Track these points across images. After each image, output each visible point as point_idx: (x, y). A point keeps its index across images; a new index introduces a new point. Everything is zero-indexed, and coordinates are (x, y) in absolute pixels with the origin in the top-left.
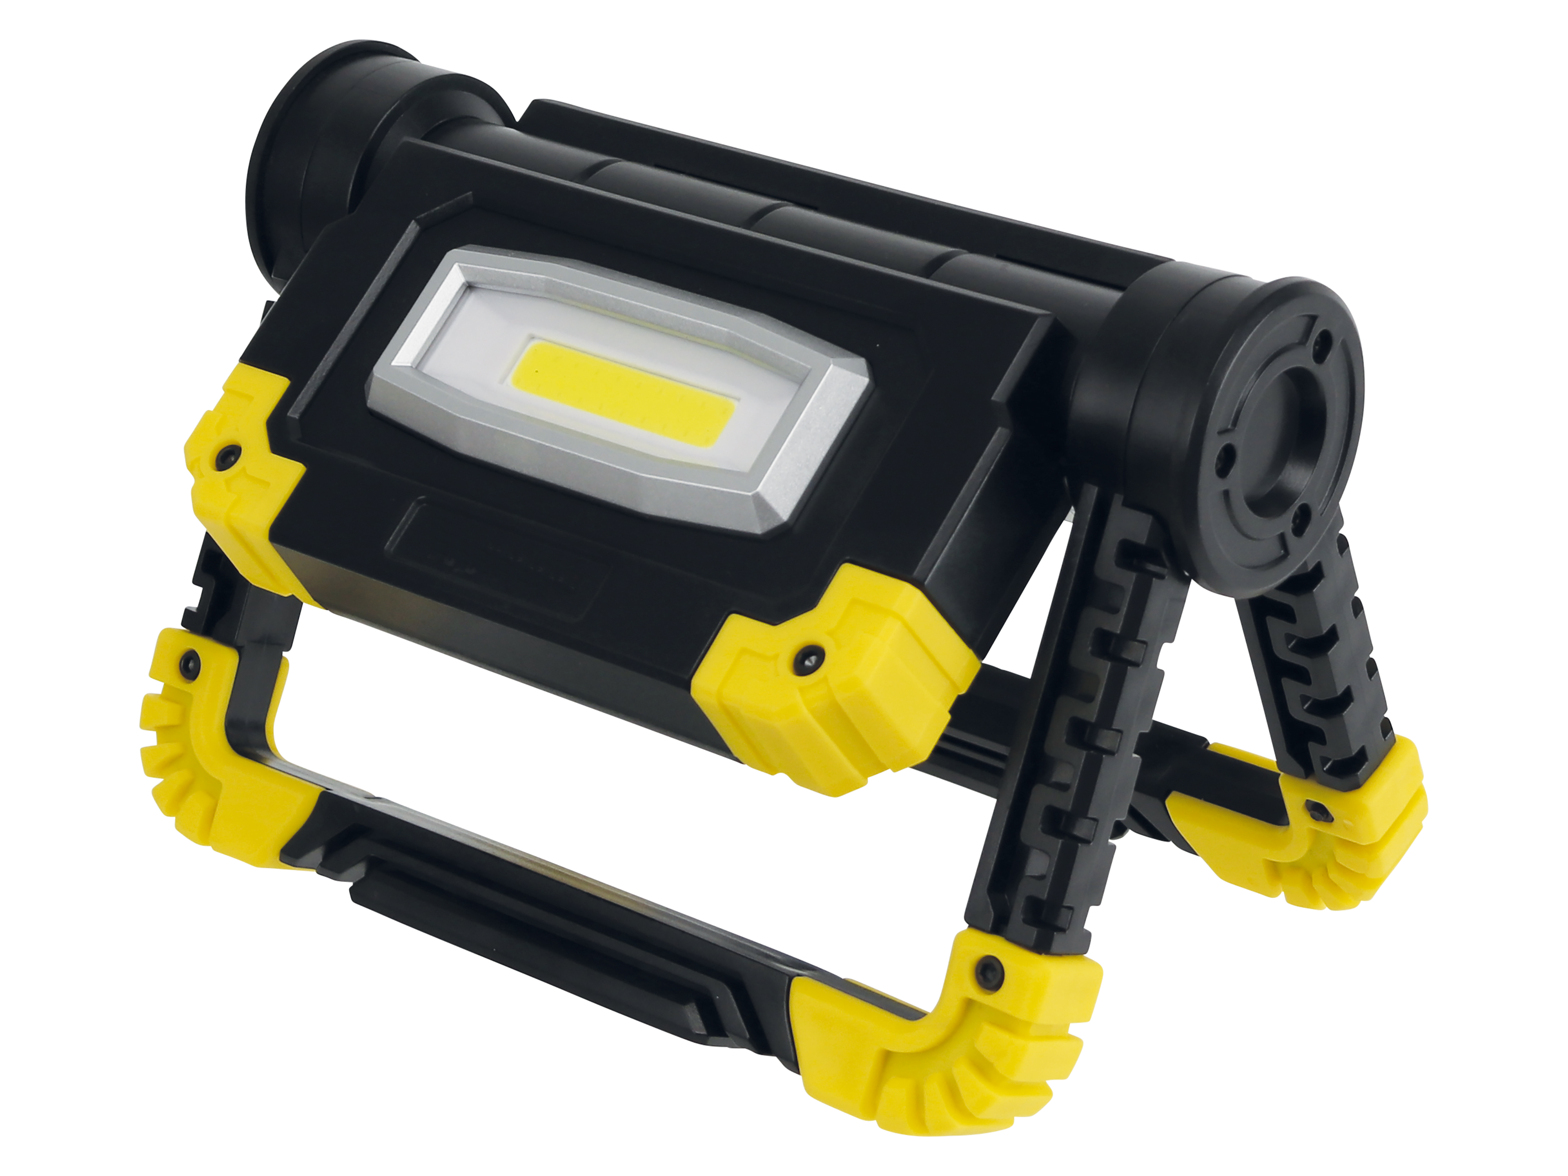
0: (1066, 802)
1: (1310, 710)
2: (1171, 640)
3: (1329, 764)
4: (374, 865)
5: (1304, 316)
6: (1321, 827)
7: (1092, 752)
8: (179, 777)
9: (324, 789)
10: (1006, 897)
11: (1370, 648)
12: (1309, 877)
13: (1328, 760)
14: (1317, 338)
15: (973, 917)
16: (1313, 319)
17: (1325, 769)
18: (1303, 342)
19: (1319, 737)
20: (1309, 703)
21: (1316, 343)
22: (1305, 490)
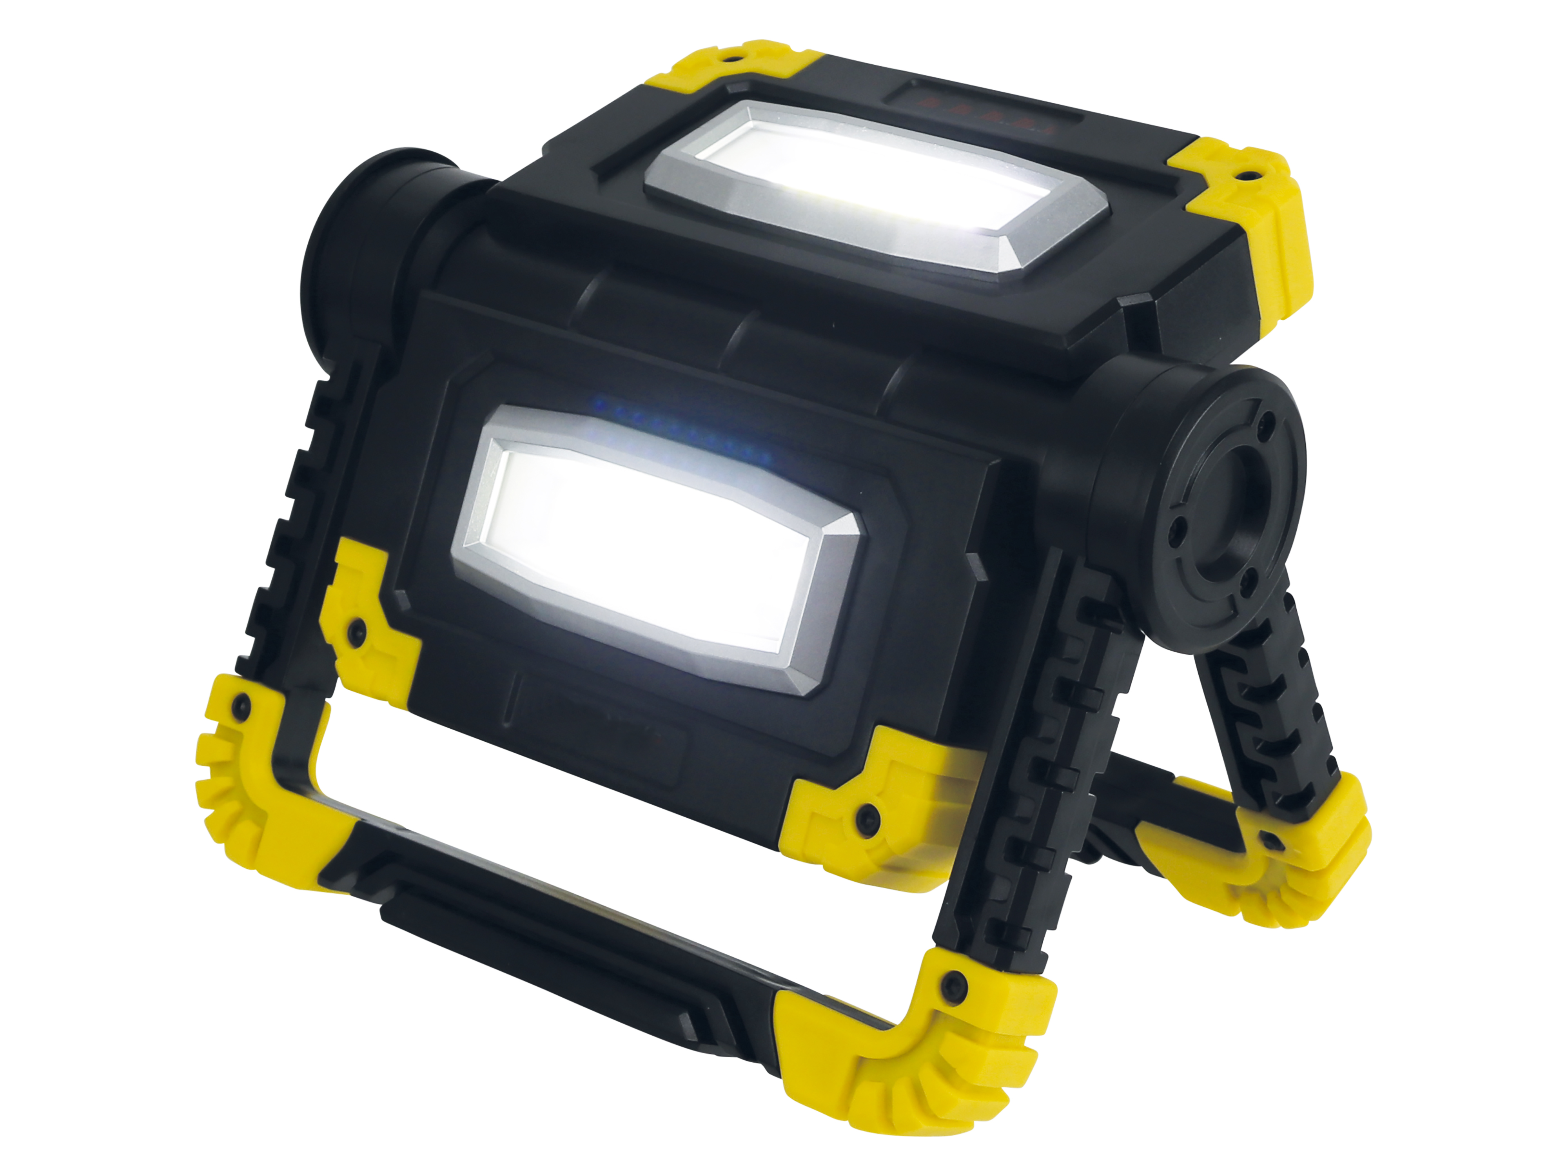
0: (1027, 834)
1: (1261, 751)
2: (1126, 691)
3: (1281, 798)
4: (403, 888)
5: (1248, 400)
6: (1274, 855)
7: (1052, 788)
8: (232, 807)
9: (360, 820)
10: (971, 919)
11: (1316, 695)
12: (1264, 899)
13: (1279, 796)
14: (1261, 419)
15: (941, 937)
16: (1257, 403)
17: (1277, 803)
18: (1248, 423)
19: (1270, 774)
20: (1261, 744)
21: (1261, 423)
22: (1252, 556)
